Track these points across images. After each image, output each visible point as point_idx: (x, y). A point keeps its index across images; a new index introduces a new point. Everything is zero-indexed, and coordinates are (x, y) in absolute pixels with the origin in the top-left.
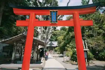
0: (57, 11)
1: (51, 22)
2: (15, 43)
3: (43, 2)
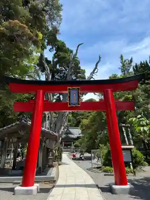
0: (78, 89)
1: (70, 105)
2: (6, 138)
3: (53, 61)
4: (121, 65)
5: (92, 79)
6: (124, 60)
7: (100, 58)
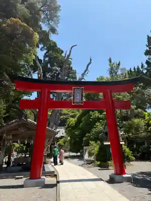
4: (110, 67)
5: (83, 80)
6: (112, 63)
7: (91, 60)
